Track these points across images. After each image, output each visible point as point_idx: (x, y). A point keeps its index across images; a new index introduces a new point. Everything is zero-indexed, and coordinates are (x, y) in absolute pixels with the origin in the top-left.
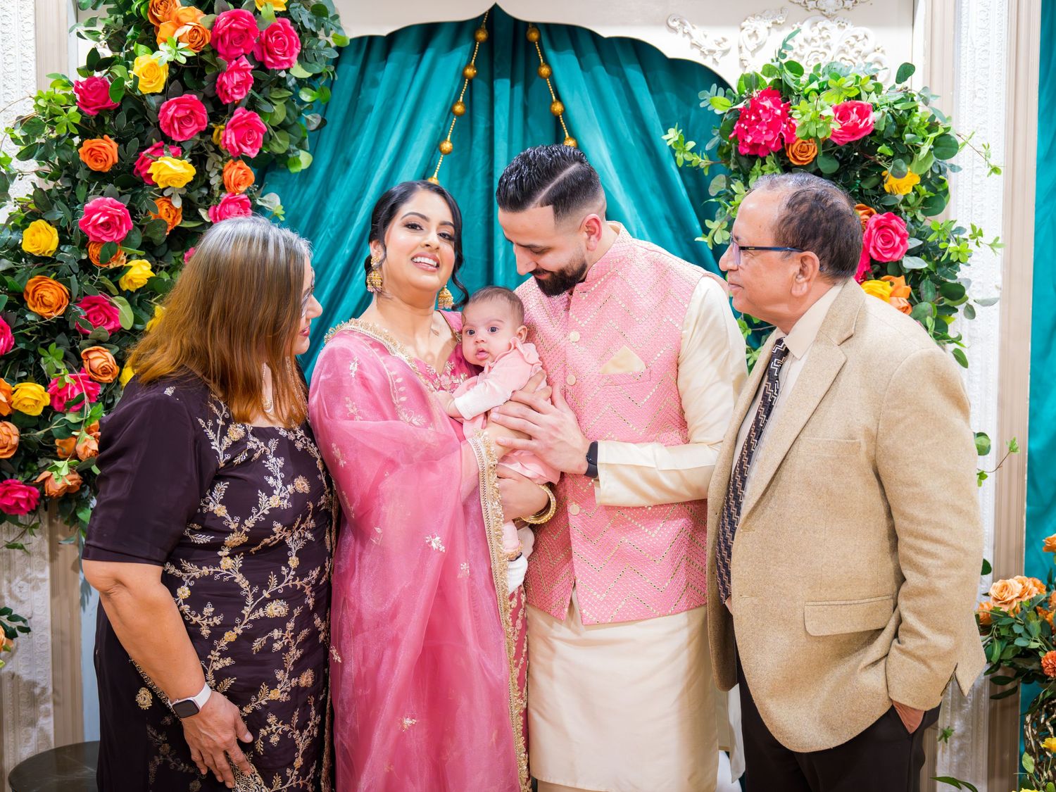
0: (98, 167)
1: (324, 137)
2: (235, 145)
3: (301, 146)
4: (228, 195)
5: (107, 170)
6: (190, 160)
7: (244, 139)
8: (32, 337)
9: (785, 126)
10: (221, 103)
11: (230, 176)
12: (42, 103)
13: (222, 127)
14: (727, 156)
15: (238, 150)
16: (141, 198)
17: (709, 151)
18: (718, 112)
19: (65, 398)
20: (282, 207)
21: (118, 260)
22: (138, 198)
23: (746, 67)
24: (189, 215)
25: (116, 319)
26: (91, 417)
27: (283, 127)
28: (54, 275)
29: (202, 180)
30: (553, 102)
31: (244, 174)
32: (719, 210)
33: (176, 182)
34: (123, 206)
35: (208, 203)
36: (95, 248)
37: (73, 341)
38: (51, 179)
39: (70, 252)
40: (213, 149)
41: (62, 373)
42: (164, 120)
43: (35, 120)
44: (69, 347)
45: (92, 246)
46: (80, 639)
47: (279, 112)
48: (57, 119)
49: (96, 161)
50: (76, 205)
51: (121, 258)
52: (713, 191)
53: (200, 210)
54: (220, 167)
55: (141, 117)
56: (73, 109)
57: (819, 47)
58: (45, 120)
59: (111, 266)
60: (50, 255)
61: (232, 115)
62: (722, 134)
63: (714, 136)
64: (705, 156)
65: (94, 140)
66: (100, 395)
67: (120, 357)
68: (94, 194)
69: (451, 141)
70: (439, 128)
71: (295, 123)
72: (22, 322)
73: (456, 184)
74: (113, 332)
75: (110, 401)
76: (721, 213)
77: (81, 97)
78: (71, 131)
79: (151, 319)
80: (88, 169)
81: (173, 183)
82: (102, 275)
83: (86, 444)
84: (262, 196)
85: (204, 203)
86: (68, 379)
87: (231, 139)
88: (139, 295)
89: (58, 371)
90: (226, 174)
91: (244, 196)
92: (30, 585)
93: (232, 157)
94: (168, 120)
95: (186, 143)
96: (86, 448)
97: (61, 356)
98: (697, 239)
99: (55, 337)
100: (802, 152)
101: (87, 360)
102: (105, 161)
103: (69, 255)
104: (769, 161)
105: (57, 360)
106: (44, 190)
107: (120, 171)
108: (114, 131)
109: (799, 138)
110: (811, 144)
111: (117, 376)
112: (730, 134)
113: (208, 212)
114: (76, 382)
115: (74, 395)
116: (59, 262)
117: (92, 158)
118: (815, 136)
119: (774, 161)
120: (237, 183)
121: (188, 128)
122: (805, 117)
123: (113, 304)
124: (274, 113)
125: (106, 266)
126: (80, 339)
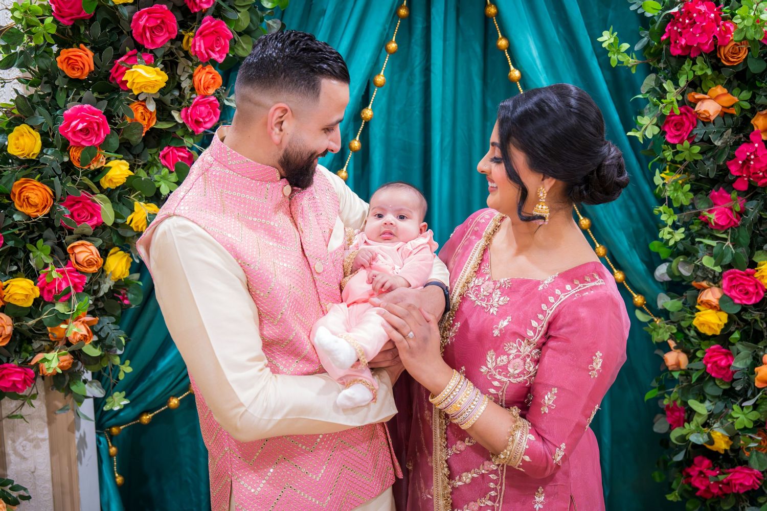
0: (76, 74)
2: (204, 52)
4: (198, 98)
5: (84, 77)
7: (212, 46)
8: (21, 234)
9: (718, 29)
10: (190, 11)
11: (200, 80)
12: (17, 14)
13: (191, 34)
14: (657, 55)
15: (207, 56)
16: (117, 103)
17: (638, 52)
18: (648, 15)
19: (53, 291)
21: (98, 161)
22: (114, 103)
24: (162, 115)
25: (99, 215)
26: (77, 310)
27: (247, 32)
28: (38, 176)
29: (173, 84)
30: (486, 5)
31: (212, 78)
32: (648, 106)
33: (150, 88)
34: (100, 112)
35: (180, 104)
36: (75, 151)
37: (59, 236)
38: (32, 85)
39: (52, 154)
40: (184, 55)
41: (50, 269)
42: (137, 29)
43: (15, 31)
44: (56, 241)
45: (73, 149)
46: (78, 490)
47: (244, 18)
48: (33, 30)
49: (73, 69)
50: (57, 110)
51: (101, 160)
52: (644, 89)
53: (172, 112)
54: (191, 71)
55: (115, 26)
56: (49, 20)
58: (23, 30)
59: (92, 168)
60: (34, 158)
61: (200, 22)
62: (651, 35)
63: (643, 37)
64: (634, 56)
65: (70, 49)
66: (86, 284)
67: (103, 248)
68: (73, 99)
69: (396, 41)
70: (385, 29)
71: (256, 29)
72: (9, 222)
73: (396, 78)
74: (96, 227)
75: (96, 287)
76: (649, 108)
77: (57, 8)
78: (48, 41)
79: (131, 214)
80: (66, 77)
81: (147, 89)
82: (83, 176)
83: (75, 330)
84: (229, 96)
85: (176, 106)
86: (55, 275)
87: (200, 46)
88: (118, 191)
89: (46, 266)
90: (196, 79)
91: (213, 98)
92: (32, 444)
93: (201, 62)
94: (141, 30)
95: (158, 51)
96: (75, 334)
97: (49, 251)
98: (629, 134)
99: (43, 231)
100: (734, 54)
101: (72, 254)
102: (82, 69)
103: (52, 158)
104: (700, 62)
105: (45, 255)
106: (26, 96)
107: (97, 77)
108: (90, 40)
109: (732, 40)
110: (743, 46)
111: (101, 266)
112: (662, 36)
113: (180, 114)
114: (63, 277)
115: (62, 288)
116: (43, 164)
117: (70, 67)
118: (752, 39)
119: (705, 62)
120: (206, 86)
121: (159, 37)
122: (745, 22)
123: (94, 201)
124: (238, 20)
125: (86, 168)
126: (66, 235)
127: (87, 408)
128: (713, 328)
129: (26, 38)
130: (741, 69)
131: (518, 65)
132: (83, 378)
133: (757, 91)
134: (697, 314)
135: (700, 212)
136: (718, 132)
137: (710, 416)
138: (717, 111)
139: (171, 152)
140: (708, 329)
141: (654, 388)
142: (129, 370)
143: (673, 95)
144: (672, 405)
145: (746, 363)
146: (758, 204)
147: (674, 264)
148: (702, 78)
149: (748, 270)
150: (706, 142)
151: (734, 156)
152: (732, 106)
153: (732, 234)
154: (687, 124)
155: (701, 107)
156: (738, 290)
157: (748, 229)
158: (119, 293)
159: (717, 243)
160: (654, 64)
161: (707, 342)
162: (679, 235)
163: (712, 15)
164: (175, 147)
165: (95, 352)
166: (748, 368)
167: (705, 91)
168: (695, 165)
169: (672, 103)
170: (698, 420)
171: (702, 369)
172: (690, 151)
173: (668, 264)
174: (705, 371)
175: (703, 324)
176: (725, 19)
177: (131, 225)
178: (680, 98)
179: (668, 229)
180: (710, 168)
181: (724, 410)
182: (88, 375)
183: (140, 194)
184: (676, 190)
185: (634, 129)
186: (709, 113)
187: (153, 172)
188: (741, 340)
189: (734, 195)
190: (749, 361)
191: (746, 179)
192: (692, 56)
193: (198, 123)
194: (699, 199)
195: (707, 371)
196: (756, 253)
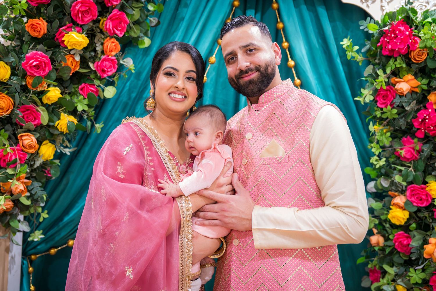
0: (35, 34)
1: (158, 30)
2: (111, 29)
3: (146, 34)
4: (105, 57)
5: (40, 37)
6: (87, 35)
7: (117, 26)
9: (410, 41)
10: (106, 6)
11: (107, 46)
13: (105, 19)
14: (374, 56)
15: (113, 32)
16: (58, 53)
17: (363, 53)
18: (371, 32)
19: (7, 160)
20: (134, 65)
22: (56, 54)
23: (384, 10)
24: (83, 65)
25: (39, 119)
26: (20, 172)
27: (137, 23)
28: (6, 92)
29: (92, 48)
30: (278, 22)
31: (115, 46)
32: (368, 84)
33: (78, 46)
34: (47, 57)
35: (94, 60)
36: (30, 79)
37: (14, 129)
38: (9, 39)
39: (16, 80)
40: (99, 31)
41: (6, 147)
42: (73, 12)
43: (3, 6)
44: (12, 132)
45: (28, 78)
47: (136, 14)
48: (14, 6)
49: (34, 31)
50: (22, 55)
51: (44, 86)
52: (366, 74)
53: (89, 63)
54: (102, 41)
55: (61, 10)
56: (24, 1)
57: (423, 2)
58: (8, 7)
59: (39, 90)
60: (5, 81)
61: (111, 13)
62: (372, 44)
63: (366, 45)
64: (361, 55)
65: (34, 19)
66: (27, 159)
67: (40, 140)
68: (32, 49)
70: (218, 31)
74: (37, 126)
75: (32, 163)
76: (368, 85)
78: (22, 13)
79: (58, 120)
80: (30, 35)
81: (76, 46)
82: (33, 94)
83: (17, 186)
84: (123, 59)
85: (92, 60)
86: (9, 150)
87: (109, 26)
88: (52, 107)
89: (4, 145)
90: (105, 45)
91: (114, 58)
93: (109, 36)
94: (76, 12)
95: (85, 26)
96: (17, 188)
97: (7, 137)
98: (356, 99)
99: (5, 126)
100: (419, 56)
101: (21, 140)
102: (40, 31)
103: (15, 82)
104: (399, 60)
105: (5, 139)
106: (5, 45)
107: (47, 38)
108: (46, 16)
109: (418, 48)
110: (424, 51)
111: (37, 149)
112: (378, 43)
113: (94, 65)
114: (13, 152)
115: (12, 159)
116: (10, 85)
117: (33, 29)
118: (430, 47)
119: (402, 60)
120: (111, 50)
121: (86, 17)
122: (426, 36)
123: (38, 111)
124: (133, 15)
125: (35, 89)
126: (18, 128)
127: (18, 238)
128: (400, 220)
129: (9, 11)
130: (423, 65)
131: (294, 59)
132: (18, 218)
133: (432, 80)
134: (391, 211)
135: (395, 149)
136: (408, 102)
137: (396, 275)
138: (408, 89)
139: (86, 87)
140: (397, 220)
141: (363, 256)
142: (46, 216)
143: (382, 78)
144: (373, 268)
145: (419, 243)
146: (430, 146)
147: (378, 182)
148: (400, 69)
149: (423, 186)
150: (401, 107)
151: (417, 116)
152: (417, 87)
153: (413, 164)
154: (390, 96)
155: (398, 86)
156: (416, 197)
157: (424, 162)
158: (46, 169)
159: (405, 169)
160: (373, 61)
161: (396, 230)
162: (382, 162)
163: (407, 33)
164: (89, 84)
165: (27, 202)
166: (420, 246)
167: (401, 77)
168: (394, 121)
169: (382, 82)
170: (388, 278)
171: (393, 246)
172: (391, 112)
173: (375, 182)
174: (394, 248)
175: (394, 217)
176: (415, 36)
177: (57, 127)
178: (387, 80)
179: (376, 158)
180: (402, 123)
181: (404, 273)
182: (21, 217)
183: (65, 109)
184: (382, 135)
185: (359, 96)
186: (403, 89)
187: (74, 98)
188: (417, 229)
189: (416, 140)
190: (420, 243)
191: (423, 131)
192: (395, 56)
193: (104, 71)
194: (395, 142)
195: (396, 247)
196: (427, 177)
